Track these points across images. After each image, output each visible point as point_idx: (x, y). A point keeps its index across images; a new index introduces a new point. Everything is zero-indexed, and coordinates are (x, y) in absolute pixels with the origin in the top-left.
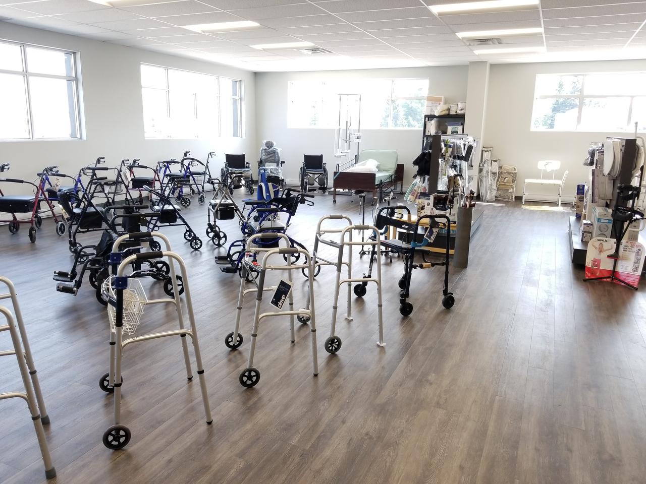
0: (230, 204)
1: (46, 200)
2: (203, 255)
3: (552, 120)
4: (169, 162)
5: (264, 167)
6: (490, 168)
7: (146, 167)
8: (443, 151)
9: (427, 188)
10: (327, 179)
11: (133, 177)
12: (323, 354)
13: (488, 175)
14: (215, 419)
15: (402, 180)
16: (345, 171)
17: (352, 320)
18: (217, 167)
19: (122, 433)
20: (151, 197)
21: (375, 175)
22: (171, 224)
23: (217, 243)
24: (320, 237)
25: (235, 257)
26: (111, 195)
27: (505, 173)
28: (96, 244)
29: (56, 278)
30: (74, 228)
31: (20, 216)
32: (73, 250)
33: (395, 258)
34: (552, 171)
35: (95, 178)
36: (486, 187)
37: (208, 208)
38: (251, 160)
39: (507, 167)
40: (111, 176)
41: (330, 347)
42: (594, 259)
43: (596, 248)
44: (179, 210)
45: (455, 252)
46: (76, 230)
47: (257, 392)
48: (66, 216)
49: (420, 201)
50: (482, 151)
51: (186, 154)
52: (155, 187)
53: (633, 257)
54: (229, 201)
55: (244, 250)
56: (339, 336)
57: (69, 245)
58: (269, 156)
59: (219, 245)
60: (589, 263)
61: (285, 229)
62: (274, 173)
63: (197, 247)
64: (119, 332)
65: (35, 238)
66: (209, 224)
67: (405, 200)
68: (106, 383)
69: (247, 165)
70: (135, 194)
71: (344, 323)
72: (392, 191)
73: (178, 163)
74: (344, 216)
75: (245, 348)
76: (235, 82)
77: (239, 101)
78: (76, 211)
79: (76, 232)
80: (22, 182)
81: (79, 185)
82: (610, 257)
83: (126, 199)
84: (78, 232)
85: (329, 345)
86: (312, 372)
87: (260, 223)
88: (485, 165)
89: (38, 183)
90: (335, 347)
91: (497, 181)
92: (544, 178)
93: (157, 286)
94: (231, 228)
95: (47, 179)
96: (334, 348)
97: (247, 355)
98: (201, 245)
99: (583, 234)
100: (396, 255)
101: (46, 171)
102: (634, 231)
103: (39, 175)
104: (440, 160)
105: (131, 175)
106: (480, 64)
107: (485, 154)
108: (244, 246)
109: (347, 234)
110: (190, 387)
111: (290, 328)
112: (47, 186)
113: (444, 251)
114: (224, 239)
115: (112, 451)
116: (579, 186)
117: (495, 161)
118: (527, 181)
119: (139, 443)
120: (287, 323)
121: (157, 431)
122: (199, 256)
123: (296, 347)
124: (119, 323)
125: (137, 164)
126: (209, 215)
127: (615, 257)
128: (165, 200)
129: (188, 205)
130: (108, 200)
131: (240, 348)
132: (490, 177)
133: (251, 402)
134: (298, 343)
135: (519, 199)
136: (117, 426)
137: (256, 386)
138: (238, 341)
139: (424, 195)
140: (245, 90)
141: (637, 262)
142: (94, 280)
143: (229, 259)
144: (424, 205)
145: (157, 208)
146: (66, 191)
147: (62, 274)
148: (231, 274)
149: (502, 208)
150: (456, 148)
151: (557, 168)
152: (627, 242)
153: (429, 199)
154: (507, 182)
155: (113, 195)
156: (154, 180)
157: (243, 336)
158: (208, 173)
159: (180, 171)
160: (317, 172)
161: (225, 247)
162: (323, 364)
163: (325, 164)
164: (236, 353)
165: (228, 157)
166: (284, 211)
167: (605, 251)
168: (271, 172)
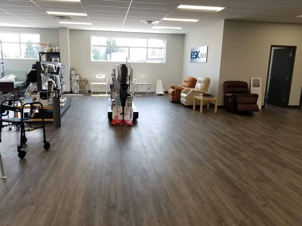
6: (75, 78)
8: (43, 70)
9: (37, 89)
13: (75, 81)
27: (82, 80)
34: (102, 79)
36: (74, 87)
39: (83, 77)
42: (115, 115)
43: (116, 111)
45: (54, 120)
49: (33, 95)
50: (71, 70)
53: (129, 113)
60: (113, 118)
67: (25, 95)
82: (121, 114)
88: (73, 77)
91: (79, 84)
92: (99, 82)
99: (112, 105)
102: (130, 102)
104: (42, 74)
106: (64, 28)
107: (72, 72)
113: (41, 120)
116: (110, 85)
117: (77, 75)
118: (92, 83)
127: (123, 114)
132: (76, 83)
135: (90, 92)
139: (35, 92)
141: (131, 115)
144: (36, 98)
149: (82, 96)
150: (50, 68)
151: (104, 77)
152: (127, 107)
153: (37, 94)
154: (84, 84)
167: (119, 112)
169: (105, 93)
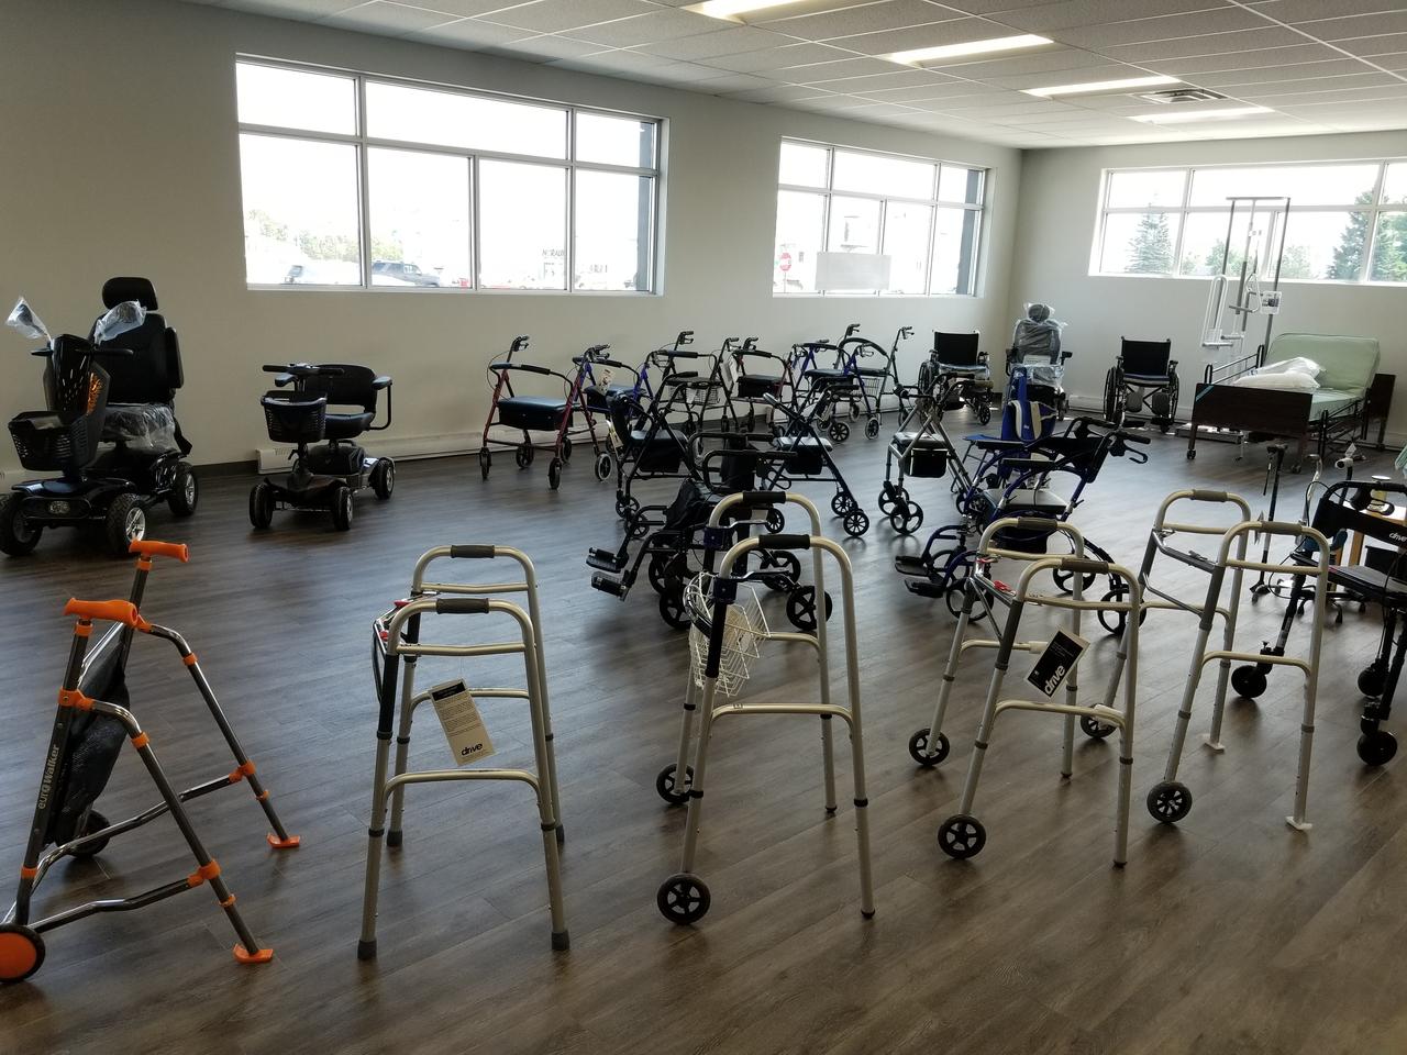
0: (937, 444)
1: (583, 409)
2: (868, 548)
4: (815, 347)
5: (1022, 365)
7: (768, 355)
10: (1175, 399)
11: (741, 375)
12: (1142, 821)
14: (880, 909)
15: (1387, 416)
16: (1226, 383)
17: (1221, 751)
18: (914, 358)
19: (694, 892)
20: (772, 418)
21: (1310, 396)
22: (810, 476)
23: (900, 526)
24: (1162, 540)
25: (940, 563)
26: (698, 409)
28: (669, 503)
29: (592, 561)
30: (628, 468)
31: (536, 436)
32: (622, 510)
33: (1351, 612)
35: (671, 372)
37: (889, 447)
38: (992, 348)
40: (703, 369)
41: (1161, 806)
44: (829, 449)
46: (632, 475)
47: (975, 873)
48: (617, 443)
51: (850, 330)
52: (781, 397)
54: (937, 437)
55: (962, 548)
56: (1186, 784)
57: (616, 501)
58: (1034, 340)
59: (905, 533)
61: (1067, 510)
62: (1043, 380)
63: (857, 531)
64: (710, 688)
65: (558, 482)
66: (887, 484)
68: (668, 784)
69: (982, 358)
70: (742, 408)
71: (1201, 756)
72: (1354, 440)
73: (834, 348)
74: (1229, 494)
75: (956, 767)
76: (973, 173)
77: (978, 215)
78: (636, 435)
79: (633, 476)
80: (547, 372)
81: (643, 386)
83: (725, 417)
84: (636, 478)
85: (1159, 802)
86: (1111, 854)
87: (1009, 493)
89: (573, 377)
90: (1173, 808)
93: (773, 602)
94: (933, 498)
95: (589, 369)
96: (1170, 811)
97: (960, 786)
98: (866, 528)
100: (1355, 605)
101: (590, 353)
103: (576, 360)
105: (738, 369)
108: (963, 540)
109: (1236, 541)
110: (829, 829)
111: (1062, 742)
112: (587, 383)
114: (916, 519)
115: (670, 924)
119: (722, 922)
120: (1053, 730)
121: (759, 905)
122: (859, 550)
123: (1072, 790)
124: (712, 671)
125: (751, 347)
126: (889, 465)
128: (799, 426)
129: (843, 440)
130: (691, 417)
131: (942, 767)
133: (961, 893)
134: (1079, 781)
136: (686, 875)
137: (975, 860)
138: (937, 750)
140: (996, 190)
142: (657, 574)
143: (925, 565)
145: (785, 440)
146: (622, 396)
147: (601, 556)
148: (927, 599)
155: (701, 407)
156: (783, 382)
157: (952, 741)
158: (892, 372)
159: (836, 366)
160: (1151, 382)
161: (917, 536)
162: (1139, 842)
163: (1174, 363)
164: (931, 774)
165: (940, 337)
166: (1068, 469)
168: (1036, 376)
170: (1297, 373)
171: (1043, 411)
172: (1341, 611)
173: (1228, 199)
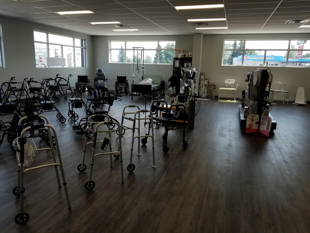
0: (80, 100)
2: (66, 125)
3: (231, 61)
4: (49, 80)
5: (97, 82)
6: (204, 83)
7: (37, 82)
8: (182, 75)
9: (175, 92)
10: (128, 88)
11: (30, 87)
12: (126, 173)
14: (72, 207)
15: (164, 89)
16: (137, 84)
17: (140, 156)
18: (74, 82)
19: (25, 216)
20: (40, 97)
21: (151, 86)
22: (50, 110)
23: (73, 120)
24: (124, 116)
25: (83, 126)
26: (19, 96)
27: (211, 85)
28: (11, 121)
33: (161, 125)
34: (231, 84)
35: (10, 87)
36: (202, 91)
37: (69, 102)
38: (91, 79)
39: (212, 82)
40: (19, 86)
41: (130, 169)
42: (250, 124)
43: (250, 119)
44: (54, 103)
45: (188, 122)
47: (94, 192)
49: (172, 98)
50: (200, 75)
51: (57, 75)
52: (41, 92)
53: (266, 123)
54: (80, 99)
55: (87, 123)
56: (134, 164)
58: (100, 77)
59: (75, 121)
60: (247, 126)
61: (107, 112)
62: (102, 85)
63: (63, 122)
64: (22, 165)
66: (69, 110)
67: (165, 98)
68: (16, 191)
69: (89, 81)
70: (31, 96)
71: (137, 157)
72: (159, 93)
73: (53, 80)
74: (136, 106)
75: (88, 171)
76: (82, 40)
77: (84, 50)
81: (2, 91)
83: (27, 98)
86: (121, 181)
87: (95, 110)
88: (202, 82)
90: (132, 169)
91: (207, 89)
92: (228, 87)
93: (43, 142)
94: (80, 112)
97: (89, 175)
98: (65, 121)
99: (245, 113)
100: (161, 124)
102: (267, 111)
104: (181, 79)
106: (198, 34)
107: (201, 76)
108: (87, 121)
109: (137, 114)
110: (60, 192)
111: (110, 160)
113: (183, 121)
114: (77, 117)
115: (19, 225)
116: (243, 91)
117: (206, 80)
118: (220, 88)
119: (33, 221)
120: (109, 158)
121: (43, 214)
122: (64, 126)
123: (113, 170)
124: (22, 161)
125: (32, 80)
126: (69, 106)
127: (259, 123)
128: (46, 98)
129: (59, 101)
130: (17, 99)
131: (85, 171)
132: (204, 87)
133: (91, 198)
134: (114, 167)
135: (217, 97)
136: (22, 212)
137: (93, 190)
138: (84, 168)
139: (174, 95)
140: (87, 44)
141: (268, 125)
142: (10, 139)
143: (79, 127)
144: (174, 100)
145: (42, 102)
148: (80, 135)
149: (209, 101)
150: (188, 73)
151: (234, 83)
152: (264, 116)
153: (176, 97)
154: (212, 88)
155: (20, 96)
156: (41, 88)
157: (87, 165)
158: (69, 85)
159: (55, 84)
160: (123, 85)
161: (78, 121)
162: (126, 177)
163: (127, 80)
164: (83, 173)
165: (79, 77)
166: (107, 103)
167: (254, 120)
168: (101, 84)
169: (233, 99)
170: (149, 81)
171: (102, 92)
172: (159, 125)
173: (133, 47)
